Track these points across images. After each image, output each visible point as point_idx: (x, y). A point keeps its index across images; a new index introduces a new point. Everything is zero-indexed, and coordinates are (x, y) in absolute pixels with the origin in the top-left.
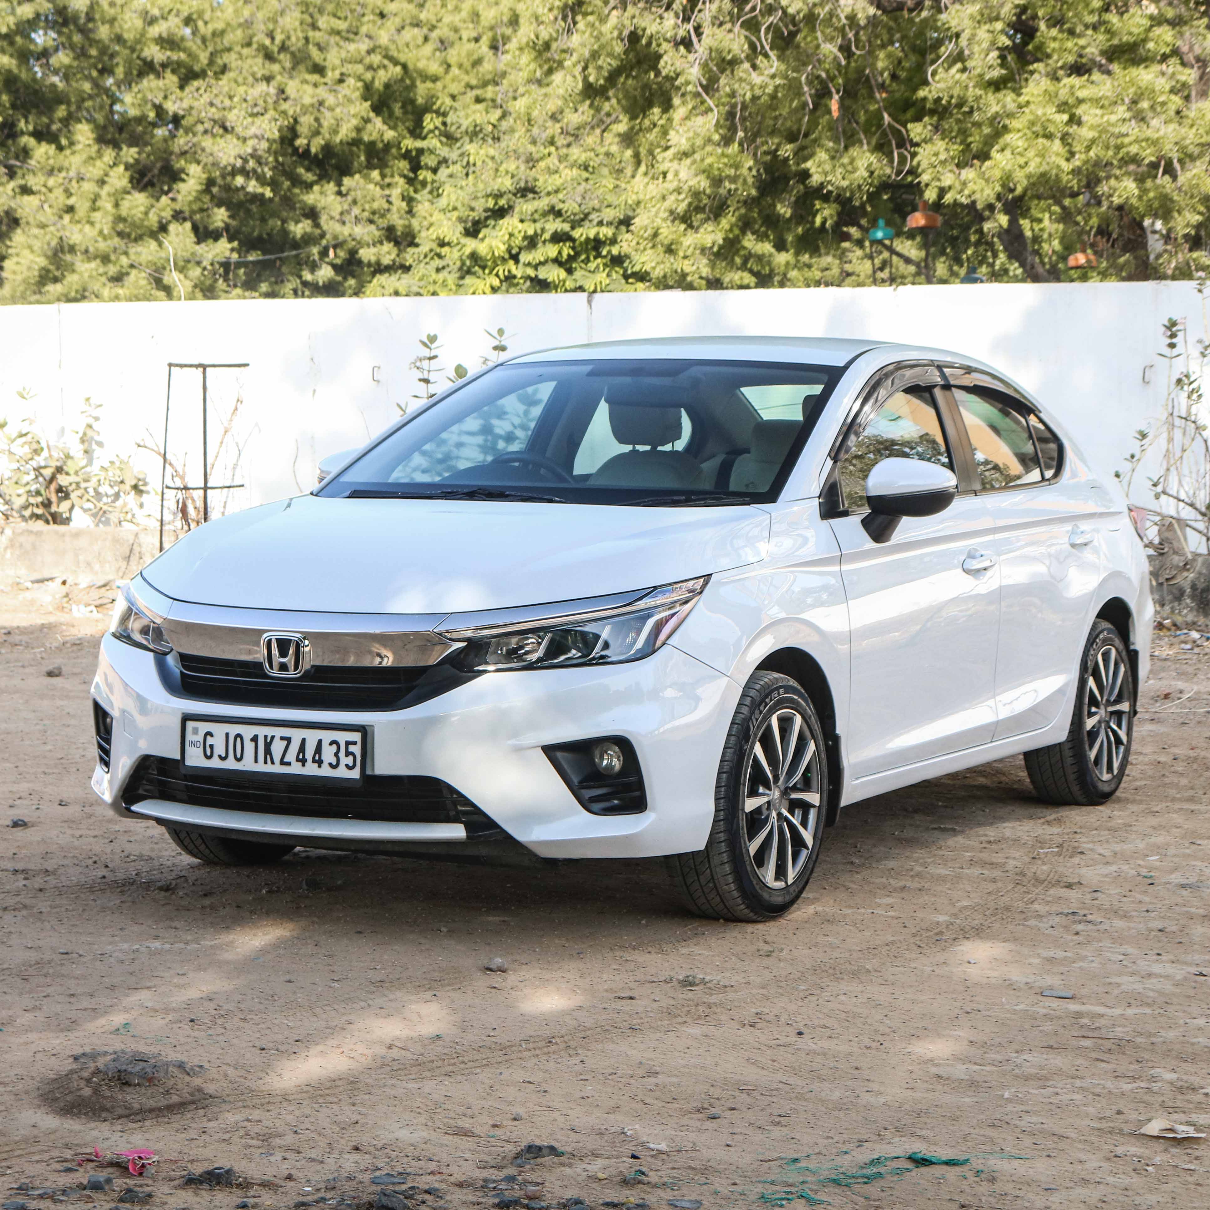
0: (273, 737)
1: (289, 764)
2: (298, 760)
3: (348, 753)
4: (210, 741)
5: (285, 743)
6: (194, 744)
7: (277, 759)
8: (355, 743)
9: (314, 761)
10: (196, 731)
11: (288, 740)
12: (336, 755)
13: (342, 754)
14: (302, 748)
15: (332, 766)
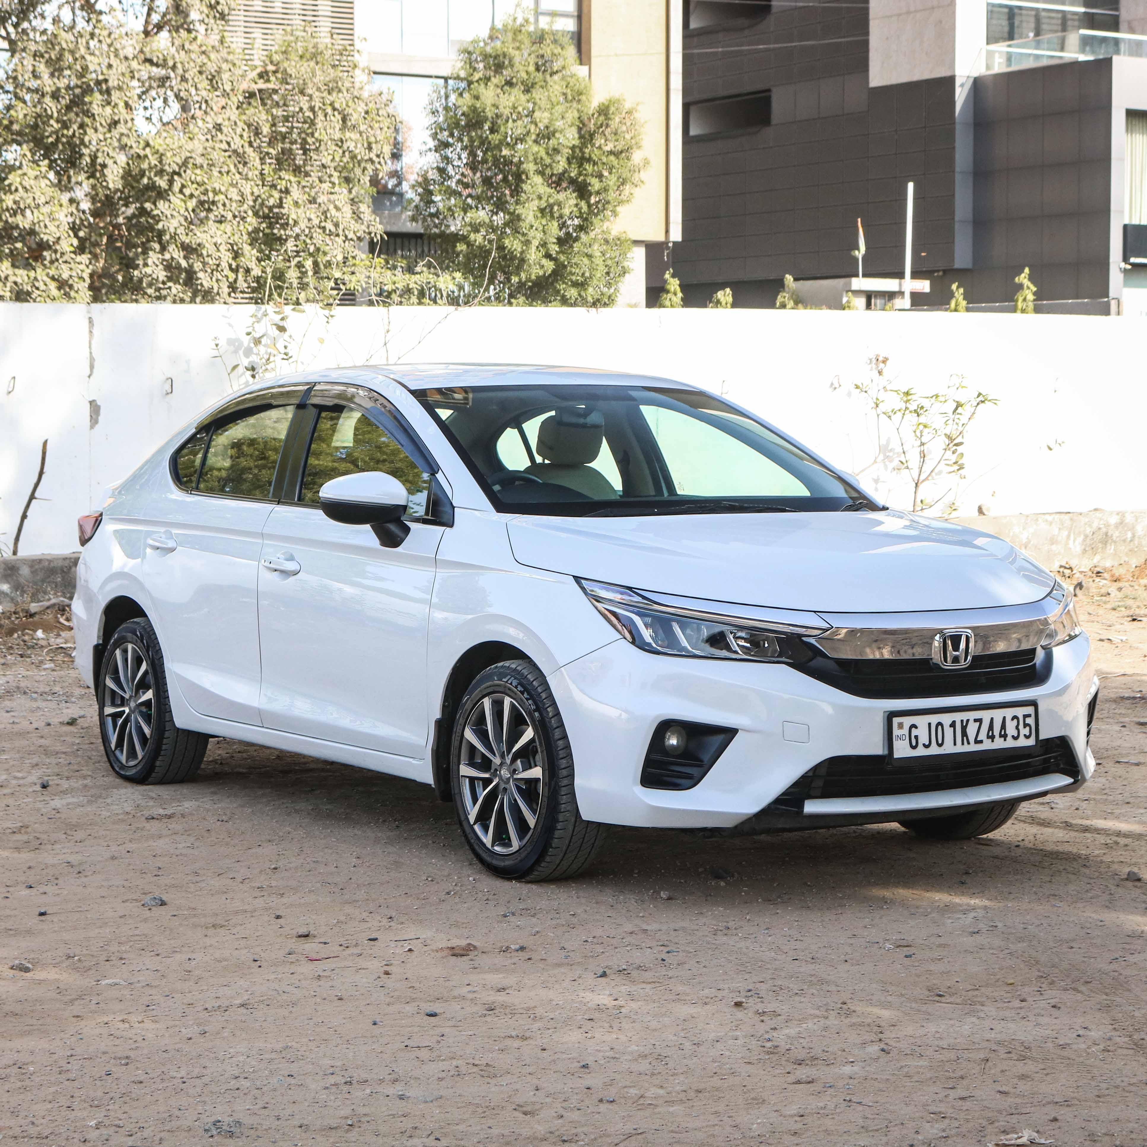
0: (968, 721)
1: (981, 742)
2: (988, 737)
3: (1026, 725)
4: (914, 732)
5: (978, 724)
6: (899, 738)
7: (972, 739)
8: (1029, 716)
9: (1001, 736)
10: (901, 726)
11: (980, 721)
12: (1017, 727)
13: (1021, 726)
14: (991, 727)
15: (1015, 738)
